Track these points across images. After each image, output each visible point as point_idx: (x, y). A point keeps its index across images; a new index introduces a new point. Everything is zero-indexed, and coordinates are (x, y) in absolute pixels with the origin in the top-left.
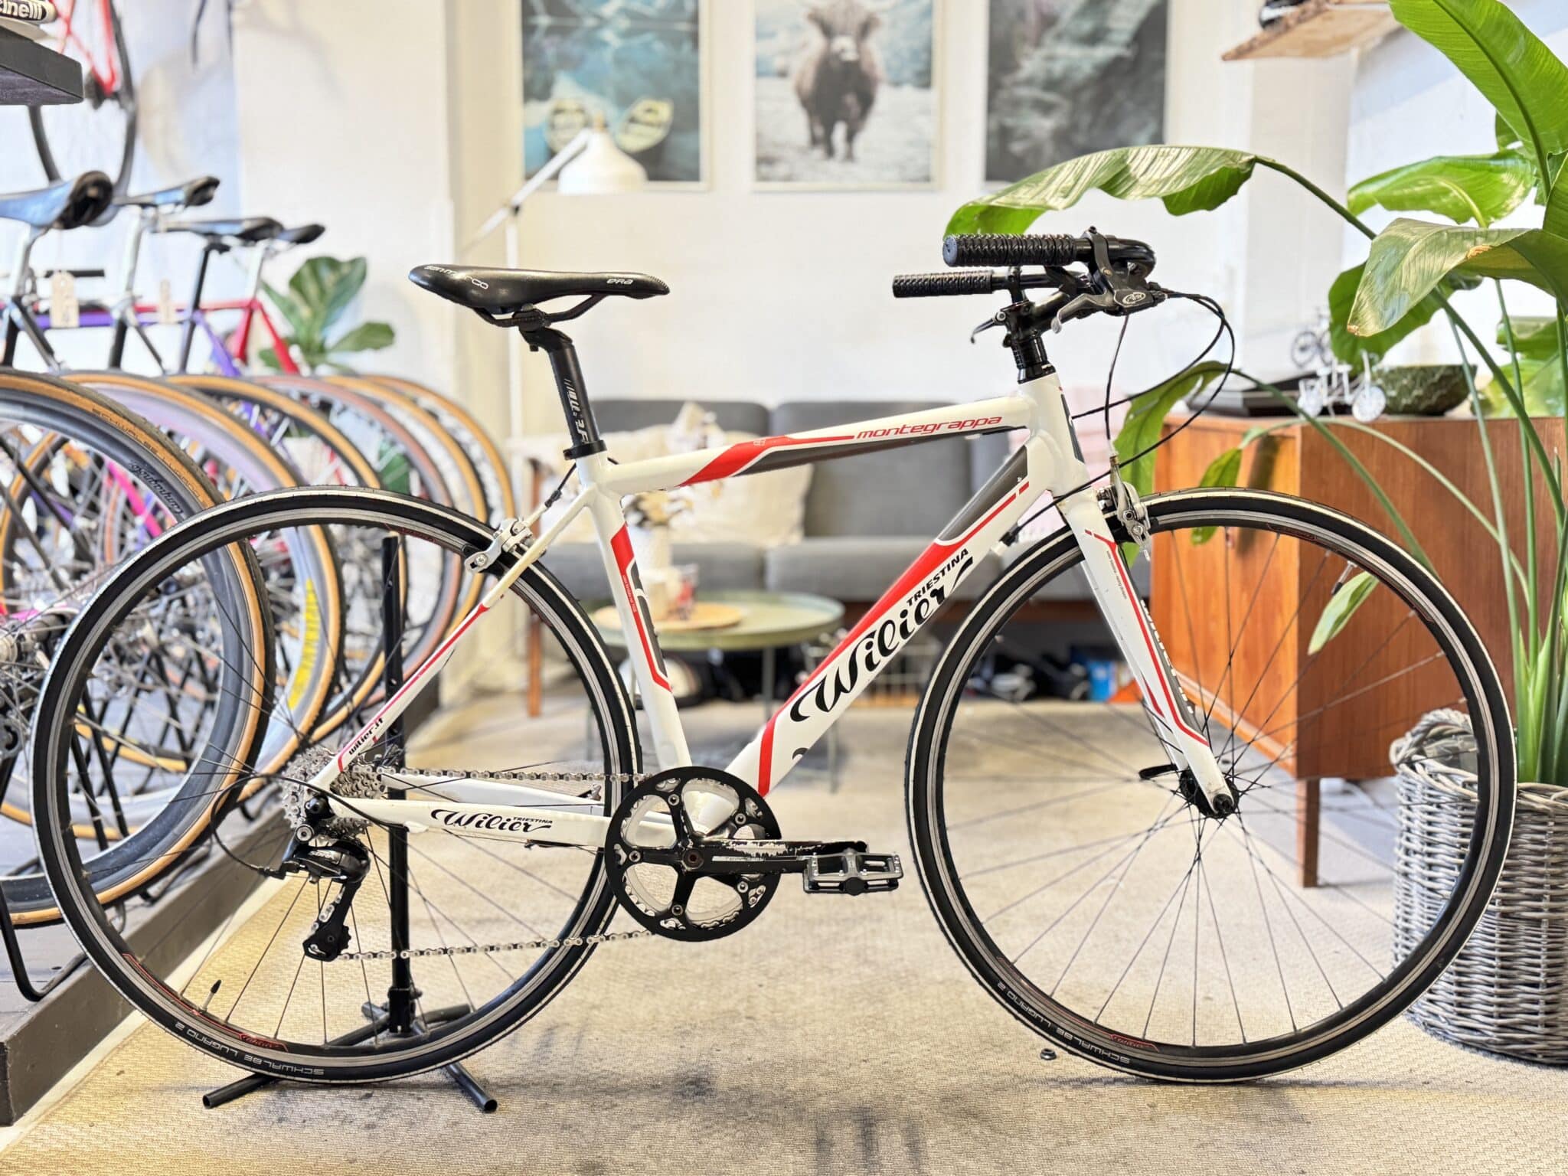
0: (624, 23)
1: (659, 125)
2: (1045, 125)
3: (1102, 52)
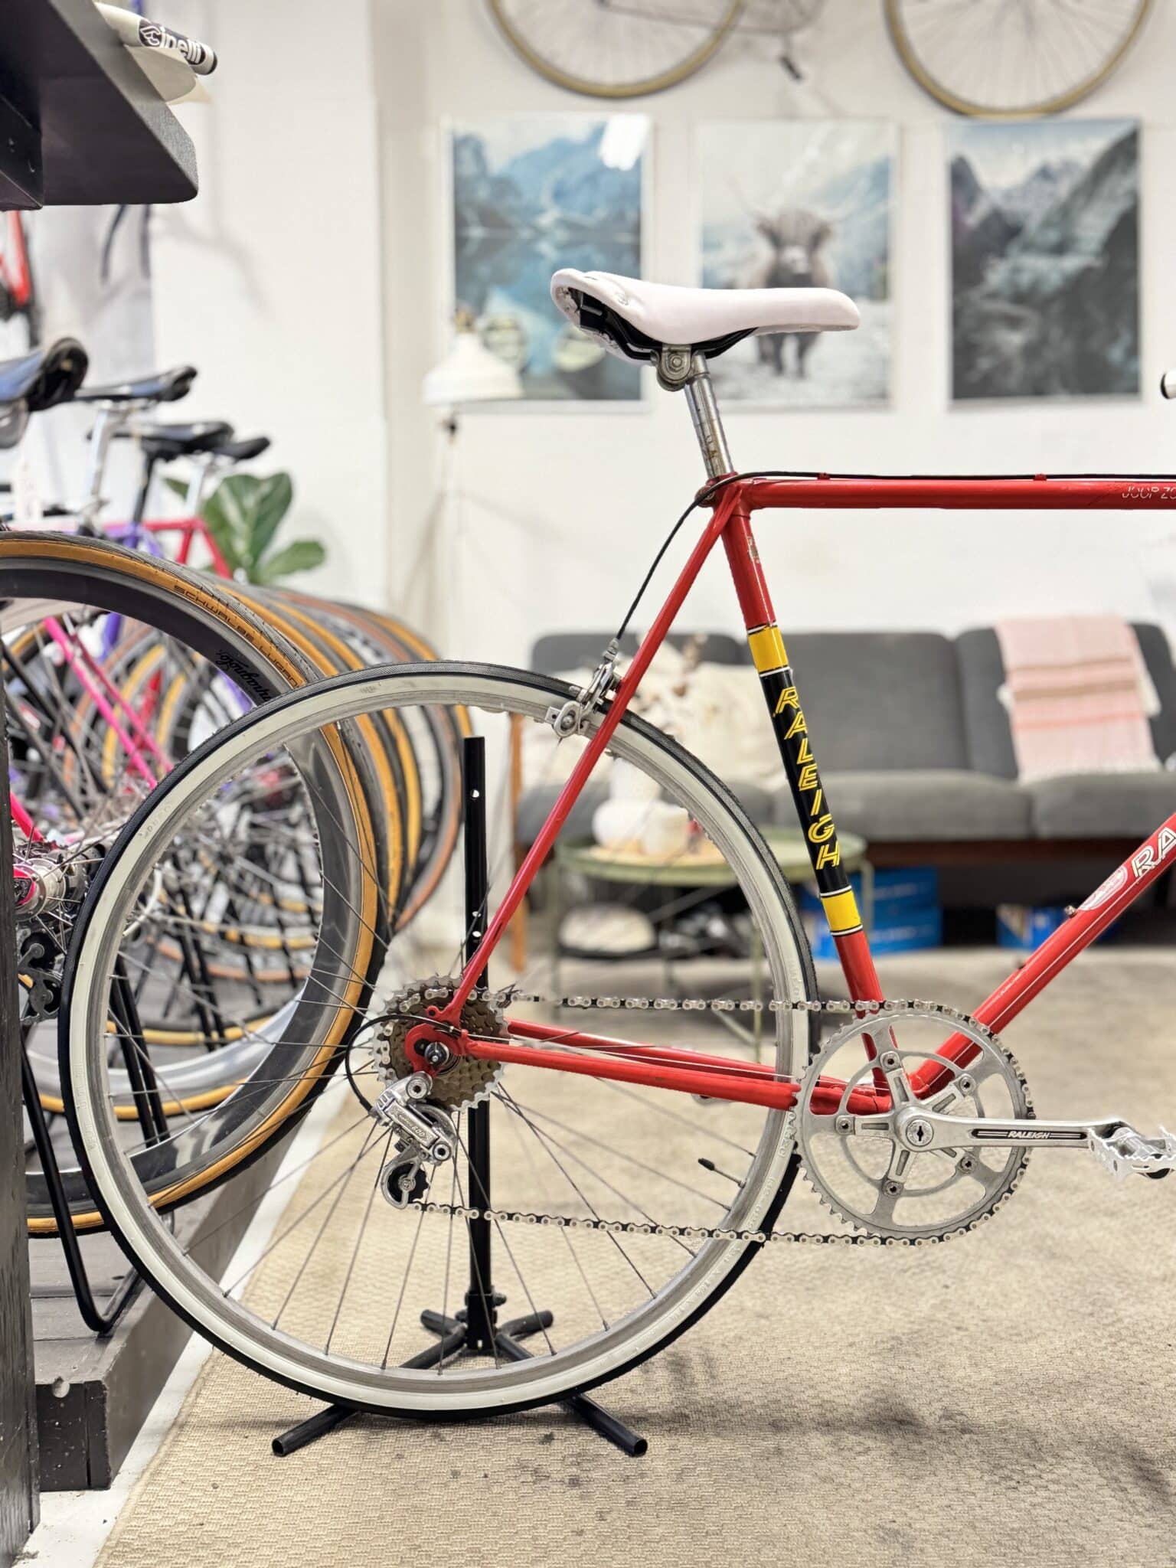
0: (561, 235)
2: (1013, 340)
3: (1071, 263)
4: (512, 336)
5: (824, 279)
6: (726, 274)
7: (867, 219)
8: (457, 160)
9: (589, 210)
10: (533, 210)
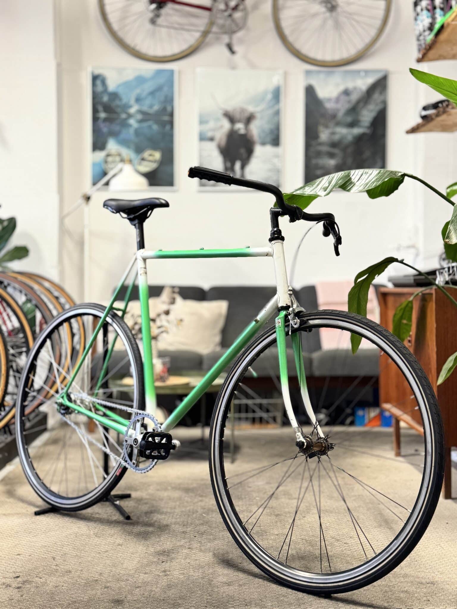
0: (139, 117)
1: (155, 161)
2: (331, 163)
3: (357, 131)
5: (252, 137)
6: (210, 134)
7: (271, 112)
8: (94, 84)
10: (127, 106)
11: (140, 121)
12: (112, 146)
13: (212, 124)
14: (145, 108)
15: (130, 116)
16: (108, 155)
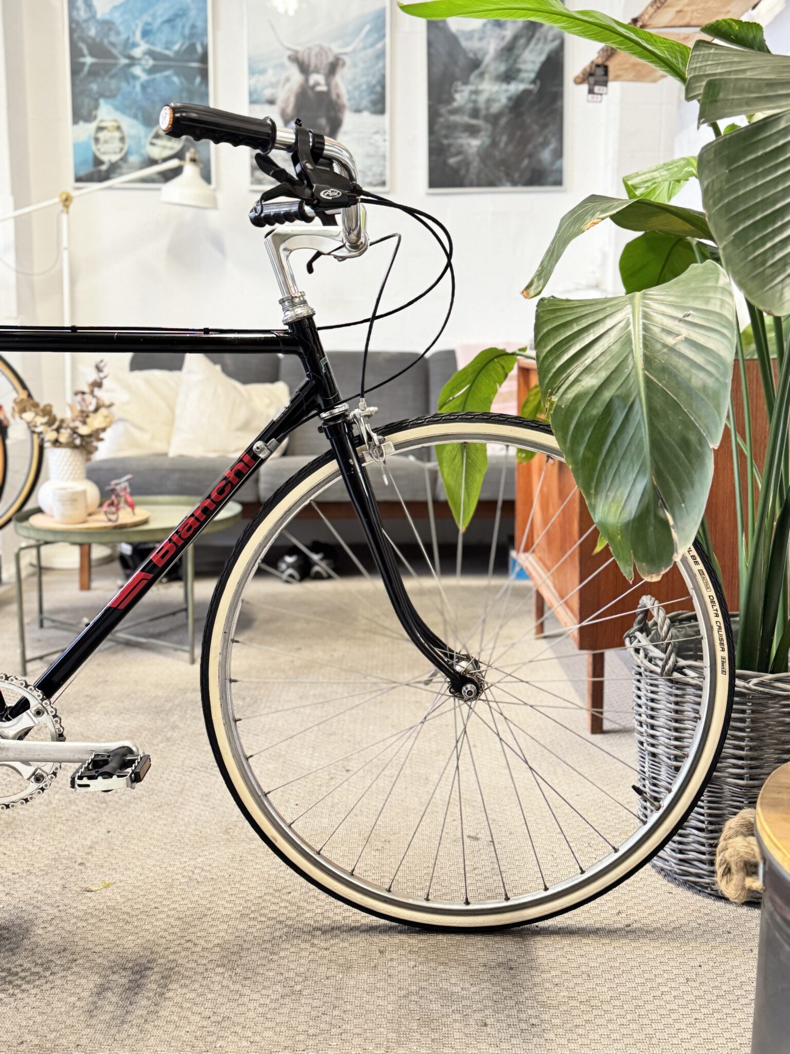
0: (151, 62)
2: (474, 144)
3: (516, 88)
4: (117, 134)
5: (338, 96)
6: (268, 93)
7: (370, 52)
8: (73, 7)
9: (168, 45)
10: (129, 44)
11: (151, 71)
12: (106, 113)
13: (270, 76)
14: (158, 49)
15: (133, 61)
16: (100, 129)
